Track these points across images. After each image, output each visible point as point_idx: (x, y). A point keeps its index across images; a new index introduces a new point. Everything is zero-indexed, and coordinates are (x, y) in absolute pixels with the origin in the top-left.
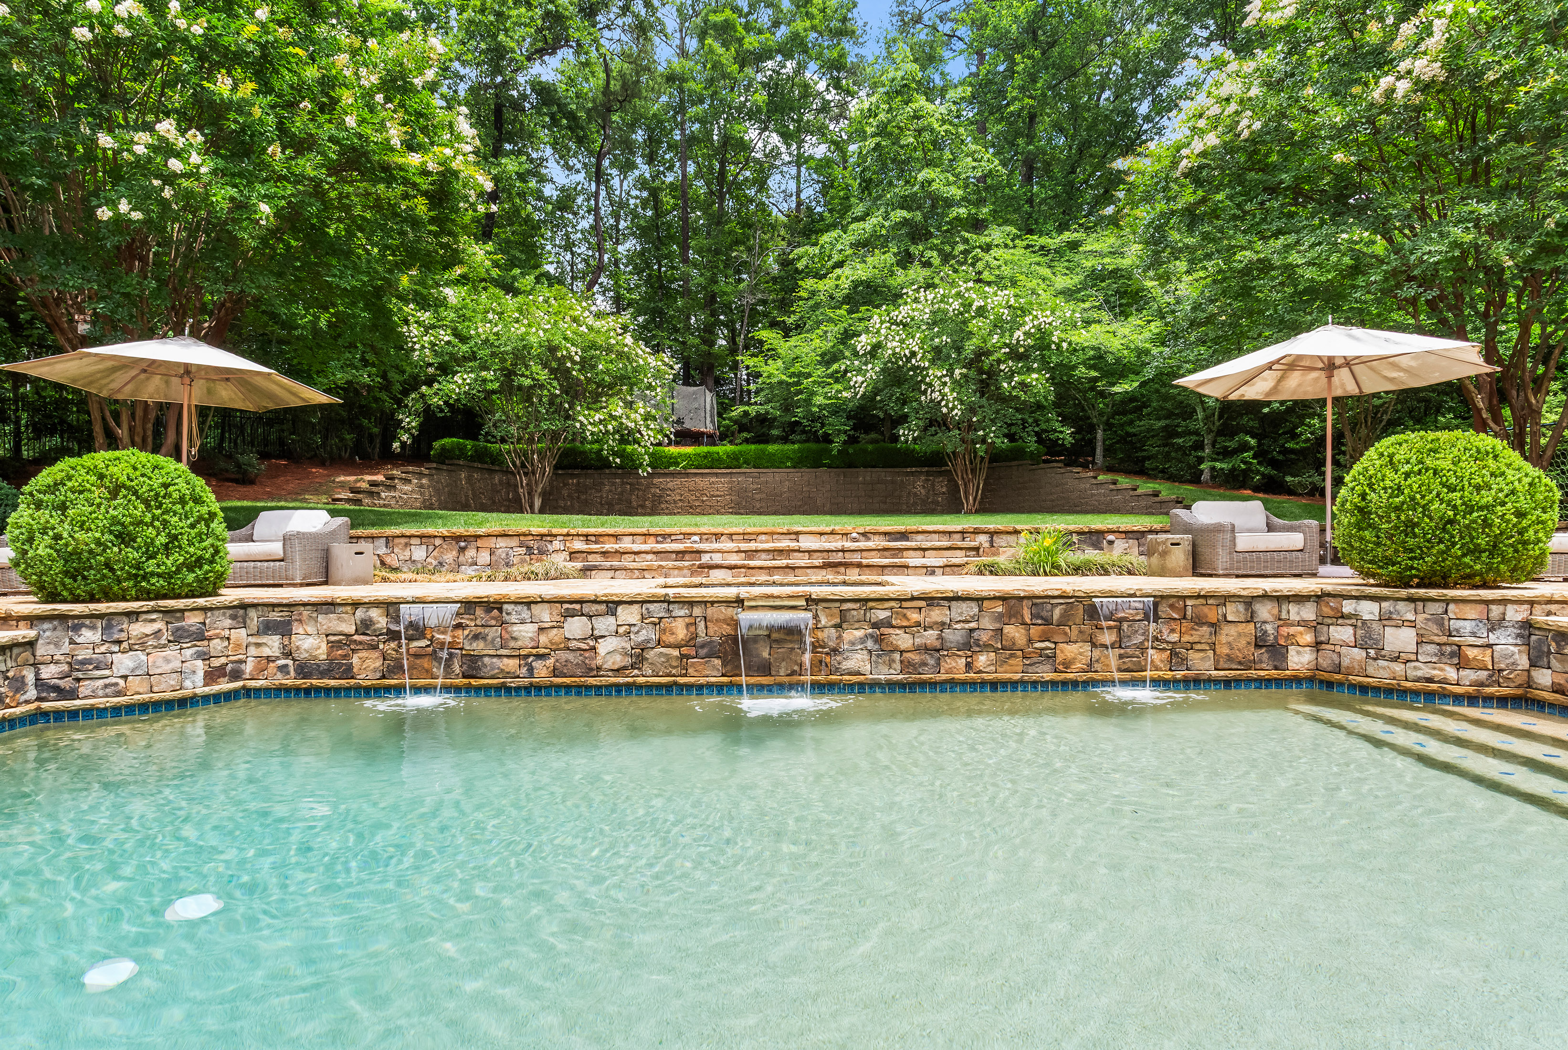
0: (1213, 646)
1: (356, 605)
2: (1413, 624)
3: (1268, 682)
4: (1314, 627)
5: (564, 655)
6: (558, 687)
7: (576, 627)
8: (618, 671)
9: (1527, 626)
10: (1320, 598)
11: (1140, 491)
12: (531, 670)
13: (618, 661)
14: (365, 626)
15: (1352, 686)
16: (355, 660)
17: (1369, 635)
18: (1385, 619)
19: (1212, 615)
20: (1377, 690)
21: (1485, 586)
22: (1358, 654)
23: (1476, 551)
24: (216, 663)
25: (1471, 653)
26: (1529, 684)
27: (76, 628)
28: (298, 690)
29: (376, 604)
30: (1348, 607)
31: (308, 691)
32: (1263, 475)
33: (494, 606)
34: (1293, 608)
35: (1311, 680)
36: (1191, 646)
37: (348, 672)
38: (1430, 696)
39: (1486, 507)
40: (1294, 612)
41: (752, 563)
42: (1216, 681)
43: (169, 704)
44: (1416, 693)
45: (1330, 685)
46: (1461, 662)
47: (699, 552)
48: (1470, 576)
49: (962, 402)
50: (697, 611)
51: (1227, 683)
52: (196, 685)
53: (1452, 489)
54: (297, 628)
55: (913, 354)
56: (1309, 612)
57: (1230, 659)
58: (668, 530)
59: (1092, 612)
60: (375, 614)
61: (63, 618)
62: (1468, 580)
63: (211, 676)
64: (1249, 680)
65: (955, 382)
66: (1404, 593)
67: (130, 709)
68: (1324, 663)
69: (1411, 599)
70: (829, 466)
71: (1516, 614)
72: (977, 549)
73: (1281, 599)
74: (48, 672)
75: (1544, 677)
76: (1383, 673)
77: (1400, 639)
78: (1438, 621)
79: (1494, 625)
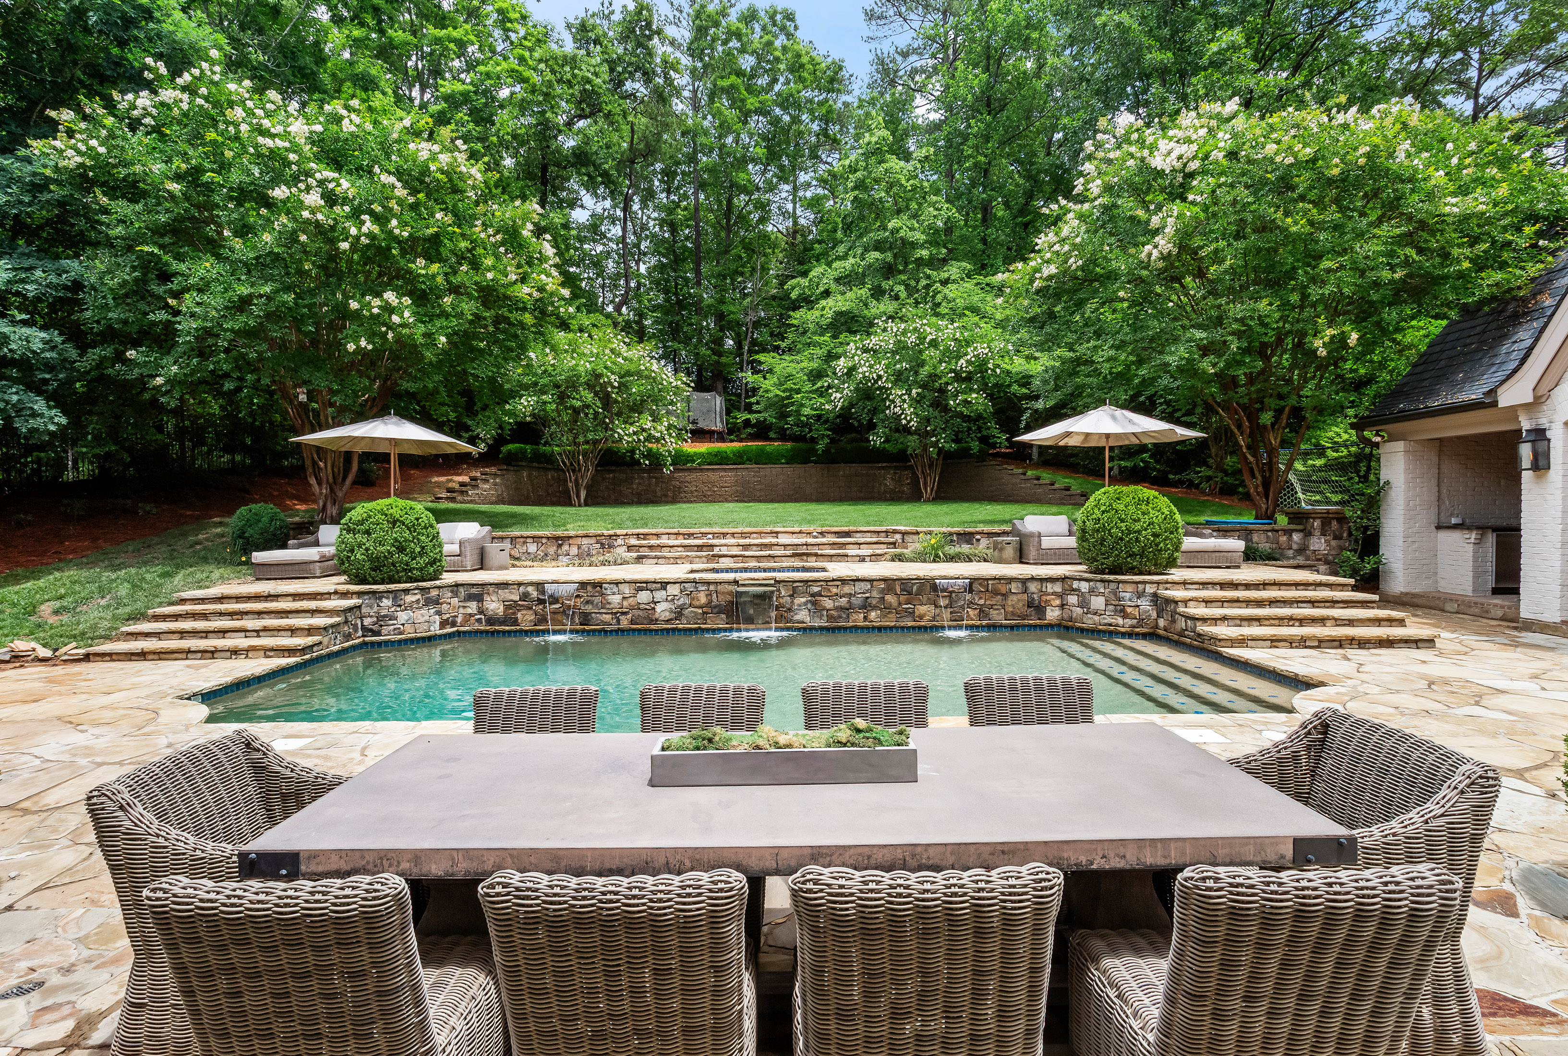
0: (1003, 607)
1: (520, 584)
2: (1103, 594)
3: (1035, 626)
4: (1060, 596)
5: (636, 612)
6: (634, 630)
7: (644, 597)
8: (668, 621)
9: (1155, 595)
10: (1063, 579)
11: (1057, 486)
12: (618, 621)
13: (667, 615)
14: (525, 596)
15: (1078, 629)
16: (519, 615)
17: (1084, 601)
18: (1091, 591)
19: (1003, 589)
20: (1087, 630)
21: (1141, 573)
22: (1079, 611)
23: (1132, 555)
24: (445, 617)
25: (1129, 610)
26: (1157, 626)
27: (380, 598)
28: (487, 632)
29: (531, 584)
30: (1075, 584)
31: (493, 633)
32: (1158, 471)
33: (597, 585)
34: (1049, 585)
35: (1059, 625)
36: (991, 607)
37: (515, 622)
38: (1111, 633)
39: (1139, 532)
40: (1050, 587)
41: (747, 553)
42: (1006, 627)
43: (423, 639)
44: (1104, 632)
45: (1067, 628)
46: (1125, 616)
47: (712, 546)
48: (1133, 568)
49: (917, 415)
50: (712, 588)
51: (1012, 627)
52: (436, 630)
53: (1122, 521)
54: (486, 598)
55: (880, 377)
56: (1058, 588)
57: (1013, 614)
58: (692, 531)
59: (934, 588)
60: (530, 589)
61: (374, 593)
62: (1132, 571)
63: (443, 624)
64: (1025, 626)
65: (912, 399)
66: (1099, 577)
67: (406, 641)
68: (1065, 616)
69: (1102, 581)
70: (815, 462)
71: (1150, 589)
72: (894, 544)
73: (1042, 580)
74: (367, 621)
75: (1162, 623)
76: (1090, 621)
77: (1098, 602)
78: (1115, 593)
79: (1140, 595)
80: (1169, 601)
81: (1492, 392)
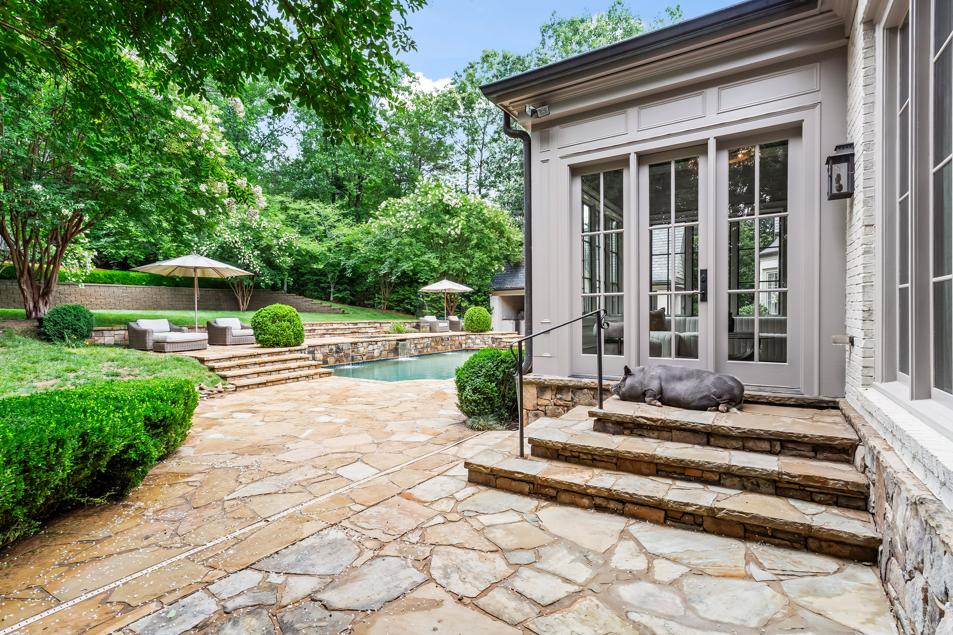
2: (479, 338)
5: (368, 354)
6: (367, 362)
7: (371, 348)
9: (492, 338)
10: (466, 335)
12: (363, 358)
13: (378, 355)
14: (331, 350)
15: (472, 350)
16: (328, 359)
17: (473, 341)
18: (476, 338)
20: (475, 350)
29: (334, 345)
30: (471, 336)
33: (356, 343)
35: (465, 350)
45: (468, 350)
46: (486, 344)
56: (464, 338)
64: (459, 350)
66: (477, 333)
68: (467, 347)
69: (480, 335)
71: (491, 336)
72: (376, 327)
75: (494, 345)
76: (476, 347)
77: (478, 341)
78: (483, 338)
79: (489, 338)
80: (497, 339)
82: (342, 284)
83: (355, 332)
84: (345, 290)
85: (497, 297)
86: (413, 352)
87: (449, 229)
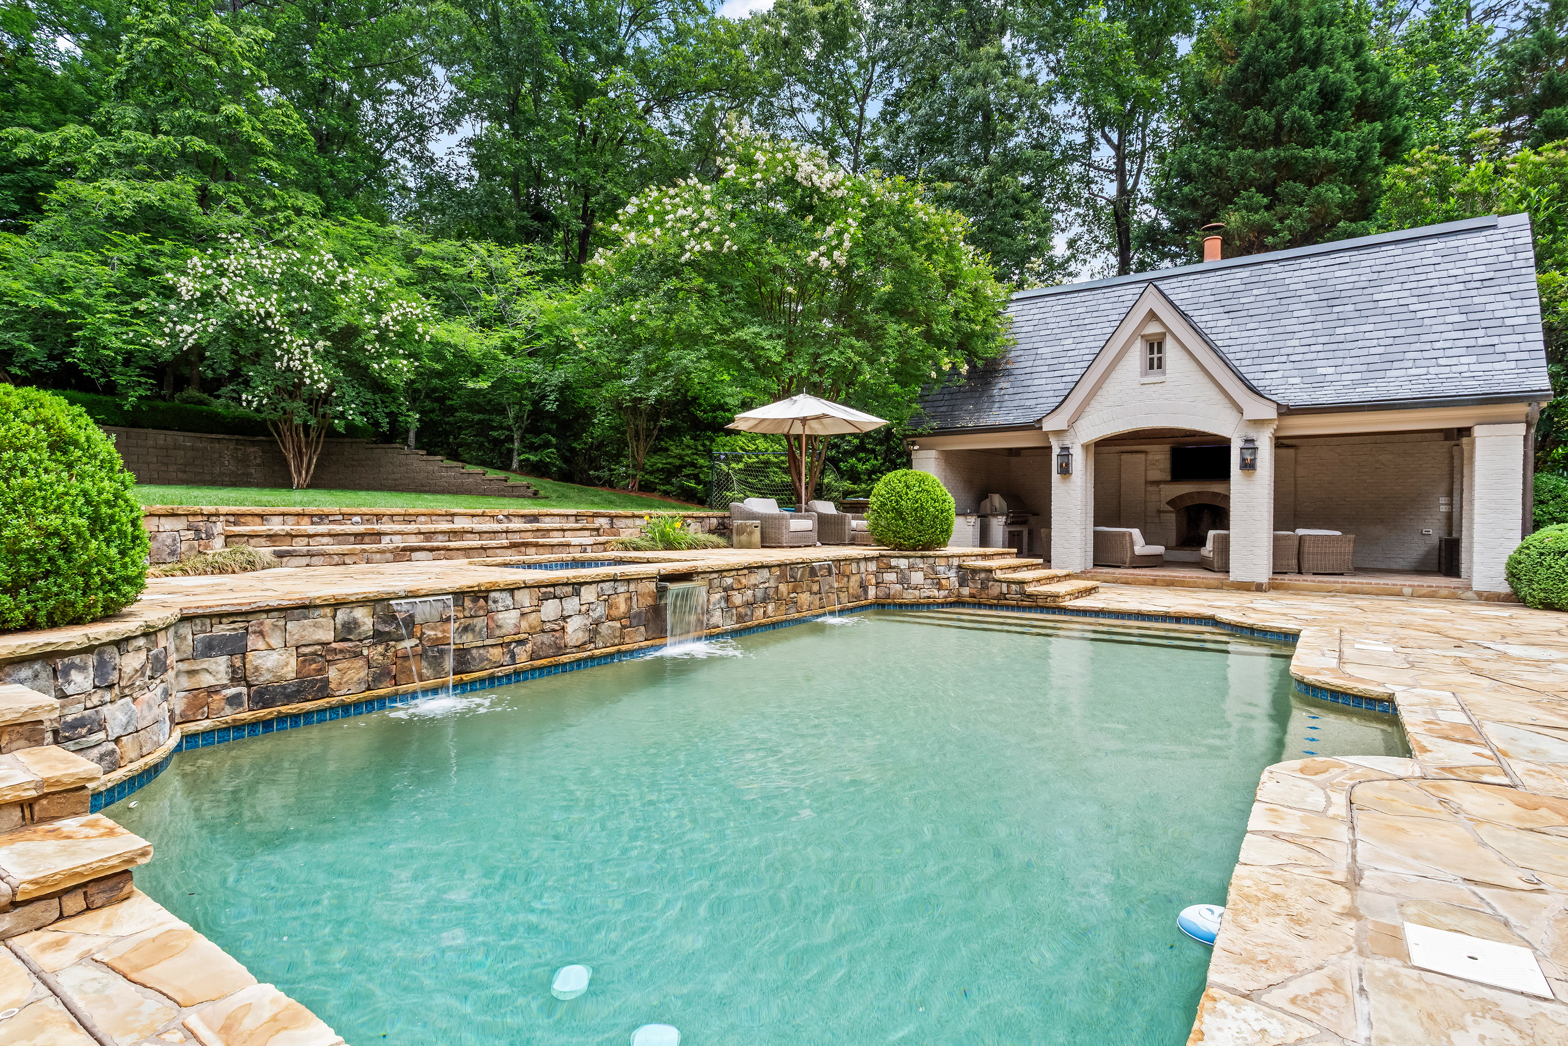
0: (847, 589)
1: (337, 605)
2: (922, 569)
3: (862, 608)
4: (876, 574)
5: (540, 638)
7: (550, 609)
8: (579, 647)
9: (960, 567)
10: (879, 557)
12: (513, 656)
13: (582, 637)
14: (348, 630)
15: (895, 605)
16: (332, 673)
17: (904, 577)
18: (911, 568)
19: (848, 570)
20: (906, 605)
22: (899, 587)
25: (943, 582)
26: (960, 594)
27: (65, 672)
28: (253, 725)
29: (364, 602)
30: (894, 562)
31: (267, 724)
33: (480, 595)
34: (869, 564)
35: (878, 604)
36: (841, 590)
37: (323, 689)
38: (928, 605)
40: (870, 566)
42: (849, 610)
44: (923, 605)
45: (883, 605)
46: (939, 587)
51: (852, 610)
54: (253, 641)
56: (872, 566)
57: (852, 596)
58: (326, 510)
60: (362, 615)
61: (48, 657)
63: (172, 722)
64: (858, 608)
66: (918, 554)
68: (880, 594)
69: (922, 557)
71: (956, 561)
72: (597, 530)
75: (965, 591)
76: (910, 596)
77: (917, 578)
78: (932, 567)
79: (950, 567)
80: (975, 571)
81: (1040, 421)
82: (538, 434)
83: (526, 545)
84: (547, 445)
85: (933, 454)
86: (717, 618)
87: (814, 254)
